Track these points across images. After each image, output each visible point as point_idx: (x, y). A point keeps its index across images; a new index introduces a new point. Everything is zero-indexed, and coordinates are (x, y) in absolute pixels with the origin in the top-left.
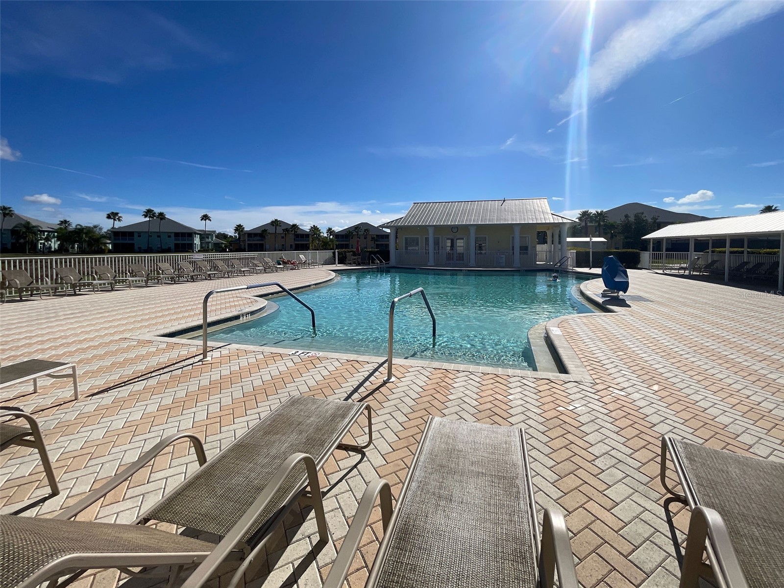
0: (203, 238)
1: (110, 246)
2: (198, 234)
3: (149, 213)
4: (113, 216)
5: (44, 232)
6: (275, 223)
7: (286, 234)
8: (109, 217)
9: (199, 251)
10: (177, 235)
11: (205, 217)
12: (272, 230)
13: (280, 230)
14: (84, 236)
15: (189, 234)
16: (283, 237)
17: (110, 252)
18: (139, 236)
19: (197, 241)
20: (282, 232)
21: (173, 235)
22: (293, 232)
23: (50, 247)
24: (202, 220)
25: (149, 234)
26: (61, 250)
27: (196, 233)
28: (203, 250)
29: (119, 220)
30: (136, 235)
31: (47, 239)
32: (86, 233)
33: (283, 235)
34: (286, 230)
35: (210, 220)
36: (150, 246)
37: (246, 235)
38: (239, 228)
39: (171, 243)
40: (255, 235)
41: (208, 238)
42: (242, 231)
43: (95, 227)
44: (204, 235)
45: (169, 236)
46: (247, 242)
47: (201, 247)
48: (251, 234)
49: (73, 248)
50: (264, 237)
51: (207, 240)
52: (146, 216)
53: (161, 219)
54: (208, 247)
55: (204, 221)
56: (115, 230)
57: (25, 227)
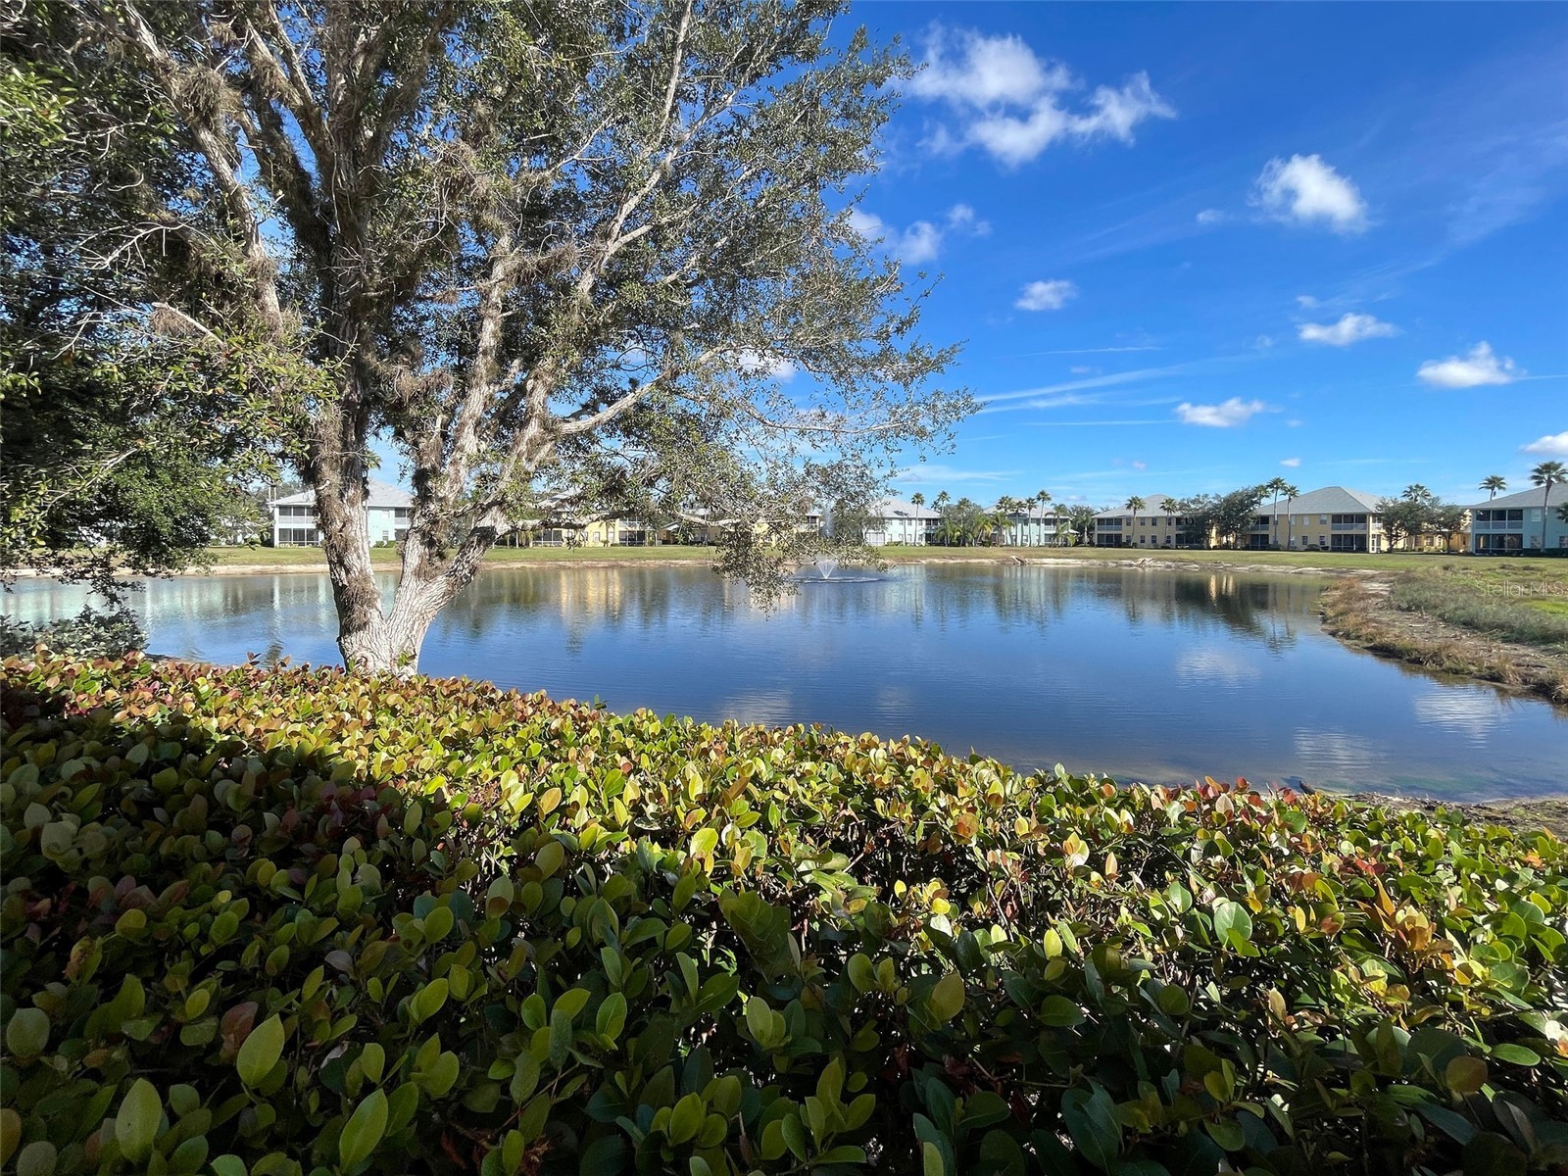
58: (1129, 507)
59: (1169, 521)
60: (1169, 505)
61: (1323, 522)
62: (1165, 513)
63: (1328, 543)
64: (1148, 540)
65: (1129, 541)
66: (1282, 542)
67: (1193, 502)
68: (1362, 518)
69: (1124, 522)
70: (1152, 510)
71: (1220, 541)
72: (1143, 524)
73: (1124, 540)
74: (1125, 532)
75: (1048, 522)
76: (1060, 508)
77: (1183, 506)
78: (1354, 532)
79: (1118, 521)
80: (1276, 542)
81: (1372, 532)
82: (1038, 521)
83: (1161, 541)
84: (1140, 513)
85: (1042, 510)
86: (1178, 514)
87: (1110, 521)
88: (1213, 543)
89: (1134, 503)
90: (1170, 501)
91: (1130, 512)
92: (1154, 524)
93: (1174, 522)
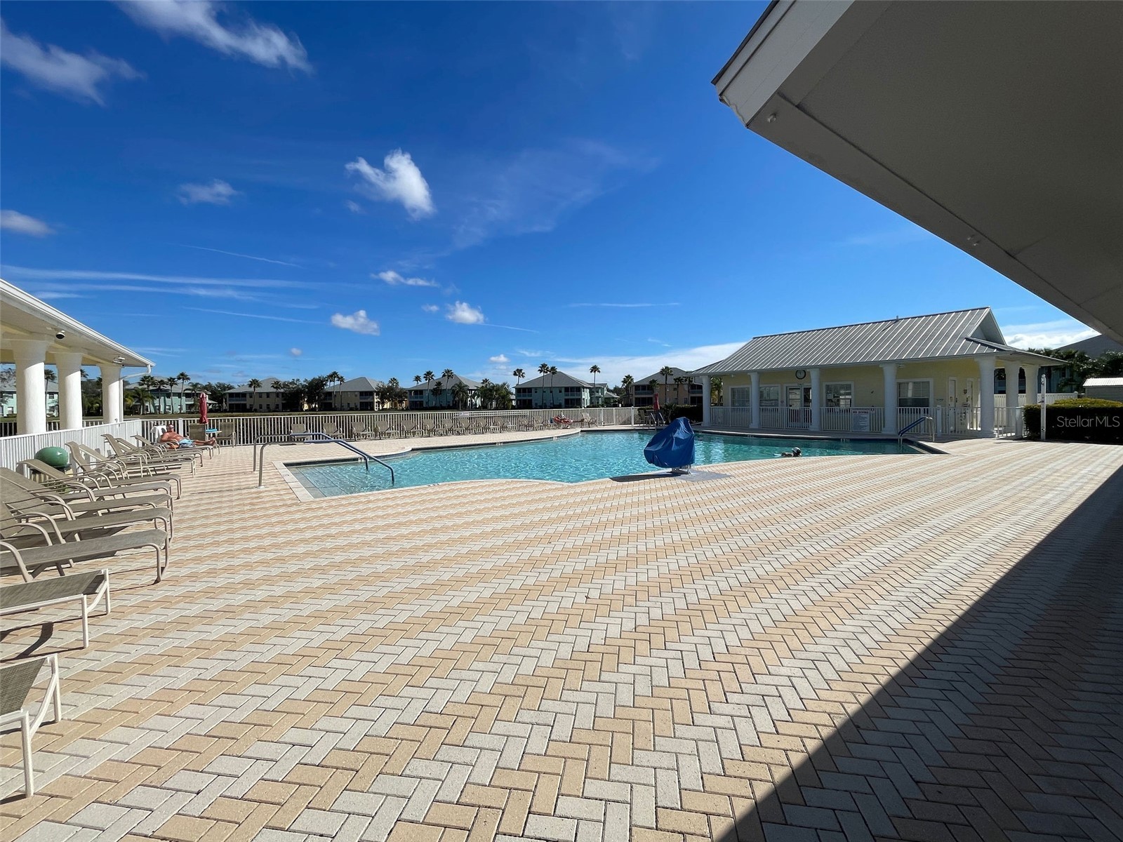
0: (593, 392)
1: (514, 403)
2: (587, 388)
3: (543, 368)
4: (518, 373)
5: (472, 390)
6: (666, 371)
7: (678, 385)
8: (515, 374)
9: (588, 407)
10: (567, 389)
11: (595, 369)
12: (661, 380)
13: (671, 380)
14: (495, 393)
15: (578, 389)
16: (675, 389)
17: (513, 408)
18: (536, 392)
19: (586, 395)
20: (673, 382)
21: (563, 390)
22: (687, 382)
23: (476, 404)
24: (591, 372)
25: (543, 390)
26: (484, 407)
27: (584, 387)
28: (593, 405)
29: (523, 377)
30: (533, 390)
31: (473, 397)
32: (496, 391)
33: (676, 387)
34: (678, 380)
35: (599, 372)
36: (544, 402)
37: (634, 387)
38: (628, 379)
39: (562, 398)
40: (644, 387)
41: (598, 392)
42: (630, 383)
43: (504, 384)
44: (594, 389)
45: (560, 392)
46: (635, 396)
47: (591, 402)
48: (640, 387)
49: (491, 404)
50: (652, 390)
51: (597, 395)
52: (541, 371)
53: (553, 373)
54: (598, 403)
55: (593, 373)
56: (518, 387)
57: (458, 386)
58: (250, 386)
59: (277, 394)
60: (277, 385)
61: (356, 396)
62: (275, 390)
63: (359, 407)
64: (264, 407)
65: (251, 408)
66: (338, 406)
67: (291, 383)
68: (371, 394)
69: (248, 396)
70: (267, 388)
71: (309, 407)
72: (261, 397)
73: (248, 407)
74: (248, 402)
75: (188, 396)
76: (195, 386)
77: (285, 385)
78: (369, 400)
79: (243, 395)
80: (335, 406)
81: (376, 400)
82: (179, 395)
83: (272, 407)
84: (258, 390)
85: (180, 387)
86: (282, 390)
87: (238, 395)
88: (306, 407)
89: (254, 383)
90: (277, 383)
91: (252, 389)
92: (268, 397)
93: (280, 396)
